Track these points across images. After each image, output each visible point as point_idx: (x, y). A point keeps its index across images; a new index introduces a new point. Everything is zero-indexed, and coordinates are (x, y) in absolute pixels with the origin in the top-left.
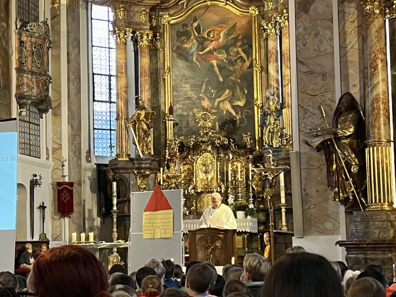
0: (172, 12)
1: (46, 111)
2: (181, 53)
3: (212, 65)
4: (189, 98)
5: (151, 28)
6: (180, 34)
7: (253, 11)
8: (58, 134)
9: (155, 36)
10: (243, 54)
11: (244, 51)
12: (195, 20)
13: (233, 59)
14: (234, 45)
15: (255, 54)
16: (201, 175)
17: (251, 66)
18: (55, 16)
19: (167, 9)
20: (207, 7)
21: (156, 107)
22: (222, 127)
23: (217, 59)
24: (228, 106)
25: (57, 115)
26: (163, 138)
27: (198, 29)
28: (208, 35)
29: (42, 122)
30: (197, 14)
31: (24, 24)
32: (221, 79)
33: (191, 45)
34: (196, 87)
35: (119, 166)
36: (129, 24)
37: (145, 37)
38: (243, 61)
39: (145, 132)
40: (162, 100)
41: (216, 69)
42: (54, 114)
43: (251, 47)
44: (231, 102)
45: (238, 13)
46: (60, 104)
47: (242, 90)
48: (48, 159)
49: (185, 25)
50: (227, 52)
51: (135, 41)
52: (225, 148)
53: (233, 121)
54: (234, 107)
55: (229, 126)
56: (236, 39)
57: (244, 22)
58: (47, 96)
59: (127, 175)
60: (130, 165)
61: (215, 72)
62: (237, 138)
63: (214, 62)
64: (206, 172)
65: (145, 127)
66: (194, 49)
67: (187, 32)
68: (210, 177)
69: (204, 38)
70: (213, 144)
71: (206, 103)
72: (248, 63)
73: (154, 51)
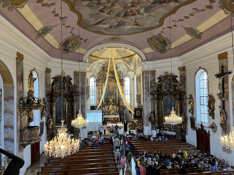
5: (102, 85)
12: (108, 84)
13: (114, 90)
17: (116, 92)
19: (104, 82)
24: (113, 98)
36: (99, 85)
37: (101, 87)
41: (111, 92)
52: (114, 104)
53: (113, 100)
57: (115, 85)
69: (109, 87)
70: (112, 104)
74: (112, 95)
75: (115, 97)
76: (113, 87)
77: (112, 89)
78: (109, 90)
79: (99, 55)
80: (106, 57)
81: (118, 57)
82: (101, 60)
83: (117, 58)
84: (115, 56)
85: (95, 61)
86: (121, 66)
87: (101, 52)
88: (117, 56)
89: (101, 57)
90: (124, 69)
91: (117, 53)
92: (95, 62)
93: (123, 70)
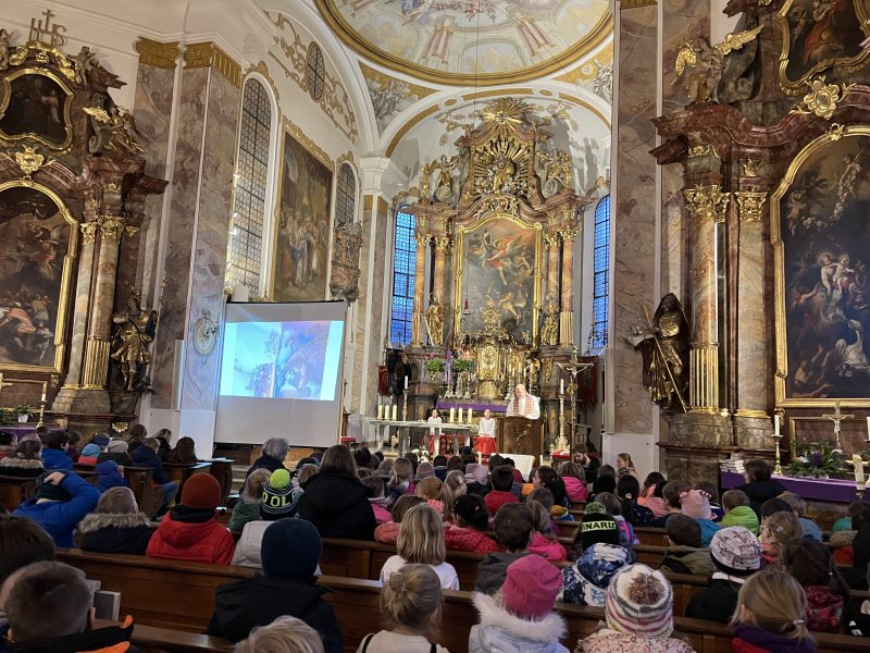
0: (466, 223)
1: (354, 300)
2: (472, 259)
3: (498, 271)
4: (476, 298)
5: (448, 236)
6: (471, 243)
7: (538, 226)
8: (362, 320)
9: (450, 243)
10: (526, 263)
11: (527, 260)
12: (486, 231)
13: (517, 266)
14: (519, 254)
15: (537, 263)
16: (484, 365)
17: (533, 273)
18: (367, 220)
19: (462, 220)
20: (497, 220)
21: (447, 304)
22: (504, 325)
23: (503, 265)
24: (510, 307)
25: (362, 305)
26: (451, 330)
27: (488, 239)
28: (496, 244)
29: (350, 309)
30: (488, 226)
31: (342, 224)
32: (505, 283)
33: (482, 252)
34: (483, 290)
35: (414, 352)
36: (430, 231)
37: (442, 243)
38: (526, 268)
39: (437, 324)
40: (452, 298)
41: (502, 274)
42: (360, 304)
43: (533, 257)
44: (512, 303)
45: (524, 227)
46: (365, 296)
47: (523, 293)
48: (352, 341)
49: (476, 235)
50: (512, 261)
51: (433, 246)
52: (506, 342)
53: (514, 321)
54: (515, 308)
55: (510, 324)
56: (521, 250)
57: (529, 235)
58: (356, 287)
59: (419, 361)
60: (423, 352)
61: (500, 278)
62: (516, 335)
63: (500, 268)
64: (488, 363)
65: (437, 320)
66: (483, 256)
67: (478, 241)
68: (492, 367)
69: (493, 248)
70: (496, 338)
71: (490, 303)
72: (530, 271)
73: (448, 255)
74: (504, 291)
75: (522, 305)
76: (514, 245)
77: (511, 257)
78: (492, 264)
79: (420, 51)
80: (467, 71)
81: (537, 62)
82: (445, 92)
83: (530, 65)
84: (518, 48)
85: (409, 98)
86: (571, 134)
87: (431, 29)
88: (526, 52)
89: (442, 68)
90: (588, 149)
91: (520, 27)
92: (412, 101)
93: (583, 155)
